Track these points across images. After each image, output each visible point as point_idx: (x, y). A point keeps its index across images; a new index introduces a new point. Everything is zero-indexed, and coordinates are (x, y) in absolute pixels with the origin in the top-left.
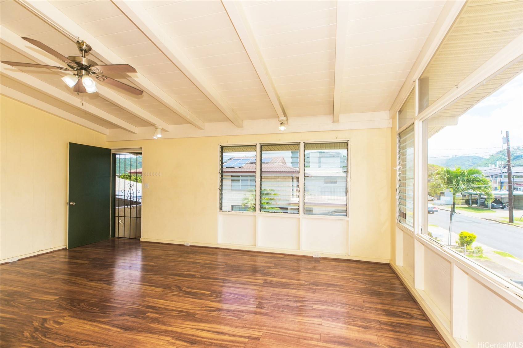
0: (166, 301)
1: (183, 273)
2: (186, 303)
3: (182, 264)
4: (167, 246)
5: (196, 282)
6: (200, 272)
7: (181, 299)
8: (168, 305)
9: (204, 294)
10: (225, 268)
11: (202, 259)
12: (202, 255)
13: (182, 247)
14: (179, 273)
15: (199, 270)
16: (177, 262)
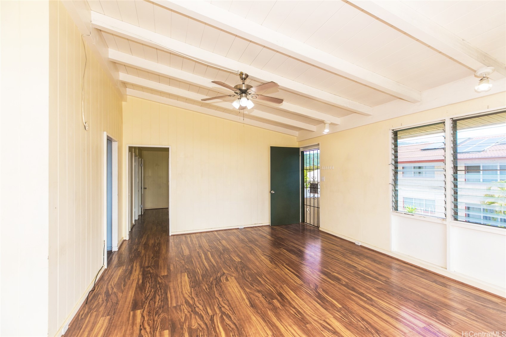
0: (295, 295)
1: (332, 273)
2: (310, 306)
3: (338, 263)
4: (338, 240)
5: (337, 289)
6: (348, 279)
7: (309, 299)
8: (294, 301)
9: (333, 306)
10: (381, 284)
11: (363, 264)
12: (366, 260)
13: (351, 245)
14: (327, 272)
15: (349, 277)
16: (335, 259)
